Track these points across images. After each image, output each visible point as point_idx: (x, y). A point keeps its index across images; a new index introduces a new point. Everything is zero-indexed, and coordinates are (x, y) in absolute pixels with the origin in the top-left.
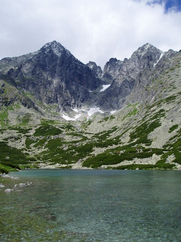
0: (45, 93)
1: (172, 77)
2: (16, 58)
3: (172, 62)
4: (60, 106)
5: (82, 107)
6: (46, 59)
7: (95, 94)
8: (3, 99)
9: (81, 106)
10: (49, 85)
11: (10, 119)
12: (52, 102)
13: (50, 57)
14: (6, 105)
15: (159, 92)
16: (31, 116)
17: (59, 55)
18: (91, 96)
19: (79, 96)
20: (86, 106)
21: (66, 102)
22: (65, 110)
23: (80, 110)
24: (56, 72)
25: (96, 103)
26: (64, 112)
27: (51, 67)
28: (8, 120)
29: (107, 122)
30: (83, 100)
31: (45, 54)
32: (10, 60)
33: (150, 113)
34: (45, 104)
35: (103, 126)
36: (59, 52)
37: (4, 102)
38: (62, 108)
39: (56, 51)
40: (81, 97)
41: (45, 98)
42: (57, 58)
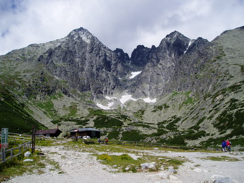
0: (78, 81)
1: (223, 66)
2: (44, 45)
3: (214, 50)
4: (93, 94)
5: (114, 95)
6: (76, 45)
7: (125, 81)
8: (45, 88)
9: (112, 93)
10: (80, 72)
11: (56, 109)
12: (85, 90)
13: (79, 44)
14: (49, 94)
15: (214, 80)
16: (77, 106)
17: (88, 41)
18: (121, 83)
19: (110, 84)
20: (118, 94)
21: (99, 89)
22: (98, 98)
23: (112, 98)
24: (86, 59)
25: (127, 90)
26: (97, 100)
27: (81, 54)
28: (55, 110)
29: (162, 111)
30: (114, 88)
31: (73, 40)
32: (38, 46)
33: (218, 102)
34: (79, 92)
35: (159, 116)
36: (88, 38)
37: (46, 91)
38: (95, 96)
39: (84, 38)
40: (112, 84)
41: (78, 85)
42: (87, 44)
